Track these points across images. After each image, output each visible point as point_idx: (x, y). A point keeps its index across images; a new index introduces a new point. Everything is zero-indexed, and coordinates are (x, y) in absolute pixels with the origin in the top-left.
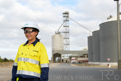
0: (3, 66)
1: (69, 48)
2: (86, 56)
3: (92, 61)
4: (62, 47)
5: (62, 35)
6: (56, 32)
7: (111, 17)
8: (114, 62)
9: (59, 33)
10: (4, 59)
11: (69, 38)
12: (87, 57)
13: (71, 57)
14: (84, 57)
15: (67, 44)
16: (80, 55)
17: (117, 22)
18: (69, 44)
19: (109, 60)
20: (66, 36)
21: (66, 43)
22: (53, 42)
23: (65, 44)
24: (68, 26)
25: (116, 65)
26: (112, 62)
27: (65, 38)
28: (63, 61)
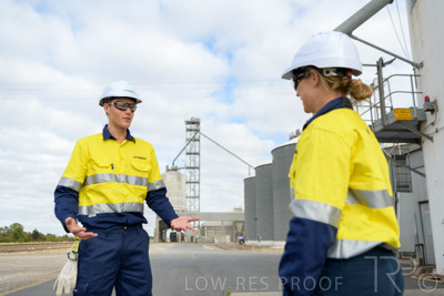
1: (199, 205)
2: (240, 226)
3: (255, 238)
4: (182, 203)
5: (182, 175)
6: (167, 167)
7: (298, 133)
9: (175, 169)
10: (32, 232)
11: (198, 183)
12: (243, 227)
13: (204, 228)
15: (194, 197)
16: (226, 223)
18: (198, 197)
21: (192, 194)
23: (190, 197)
24: (198, 154)
27: (189, 181)
28: (183, 239)
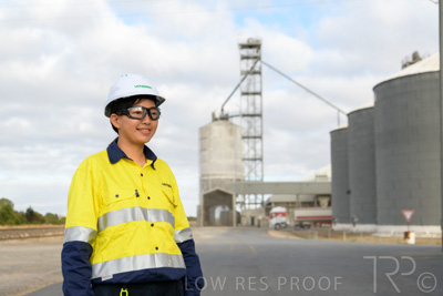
0: (21, 238)
1: (262, 171)
2: (324, 202)
3: (347, 219)
4: (236, 168)
5: (236, 126)
6: (213, 115)
7: (416, 58)
8: (428, 224)
9: (225, 118)
10: (25, 211)
11: (260, 137)
12: (329, 204)
13: (270, 204)
14: (319, 204)
15: (255, 160)
16: (303, 198)
17: (437, 75)
18: (261, 159)
19: (408, 215)
20: (250, 127)
21: (251, 155)
22: (203, 150)
23: (249, 159)
24: (259, 94)
25: (434, 236)
26: (422, 224)
27: (246, 135)
